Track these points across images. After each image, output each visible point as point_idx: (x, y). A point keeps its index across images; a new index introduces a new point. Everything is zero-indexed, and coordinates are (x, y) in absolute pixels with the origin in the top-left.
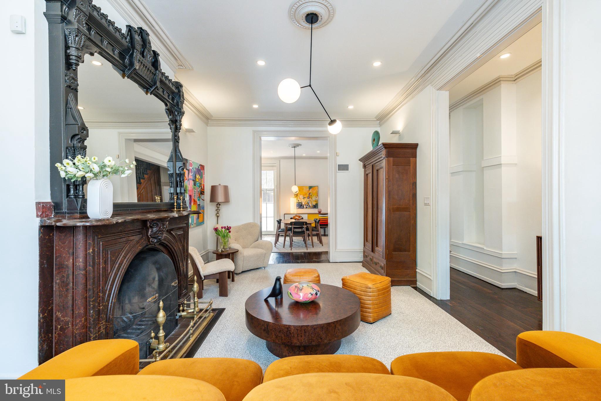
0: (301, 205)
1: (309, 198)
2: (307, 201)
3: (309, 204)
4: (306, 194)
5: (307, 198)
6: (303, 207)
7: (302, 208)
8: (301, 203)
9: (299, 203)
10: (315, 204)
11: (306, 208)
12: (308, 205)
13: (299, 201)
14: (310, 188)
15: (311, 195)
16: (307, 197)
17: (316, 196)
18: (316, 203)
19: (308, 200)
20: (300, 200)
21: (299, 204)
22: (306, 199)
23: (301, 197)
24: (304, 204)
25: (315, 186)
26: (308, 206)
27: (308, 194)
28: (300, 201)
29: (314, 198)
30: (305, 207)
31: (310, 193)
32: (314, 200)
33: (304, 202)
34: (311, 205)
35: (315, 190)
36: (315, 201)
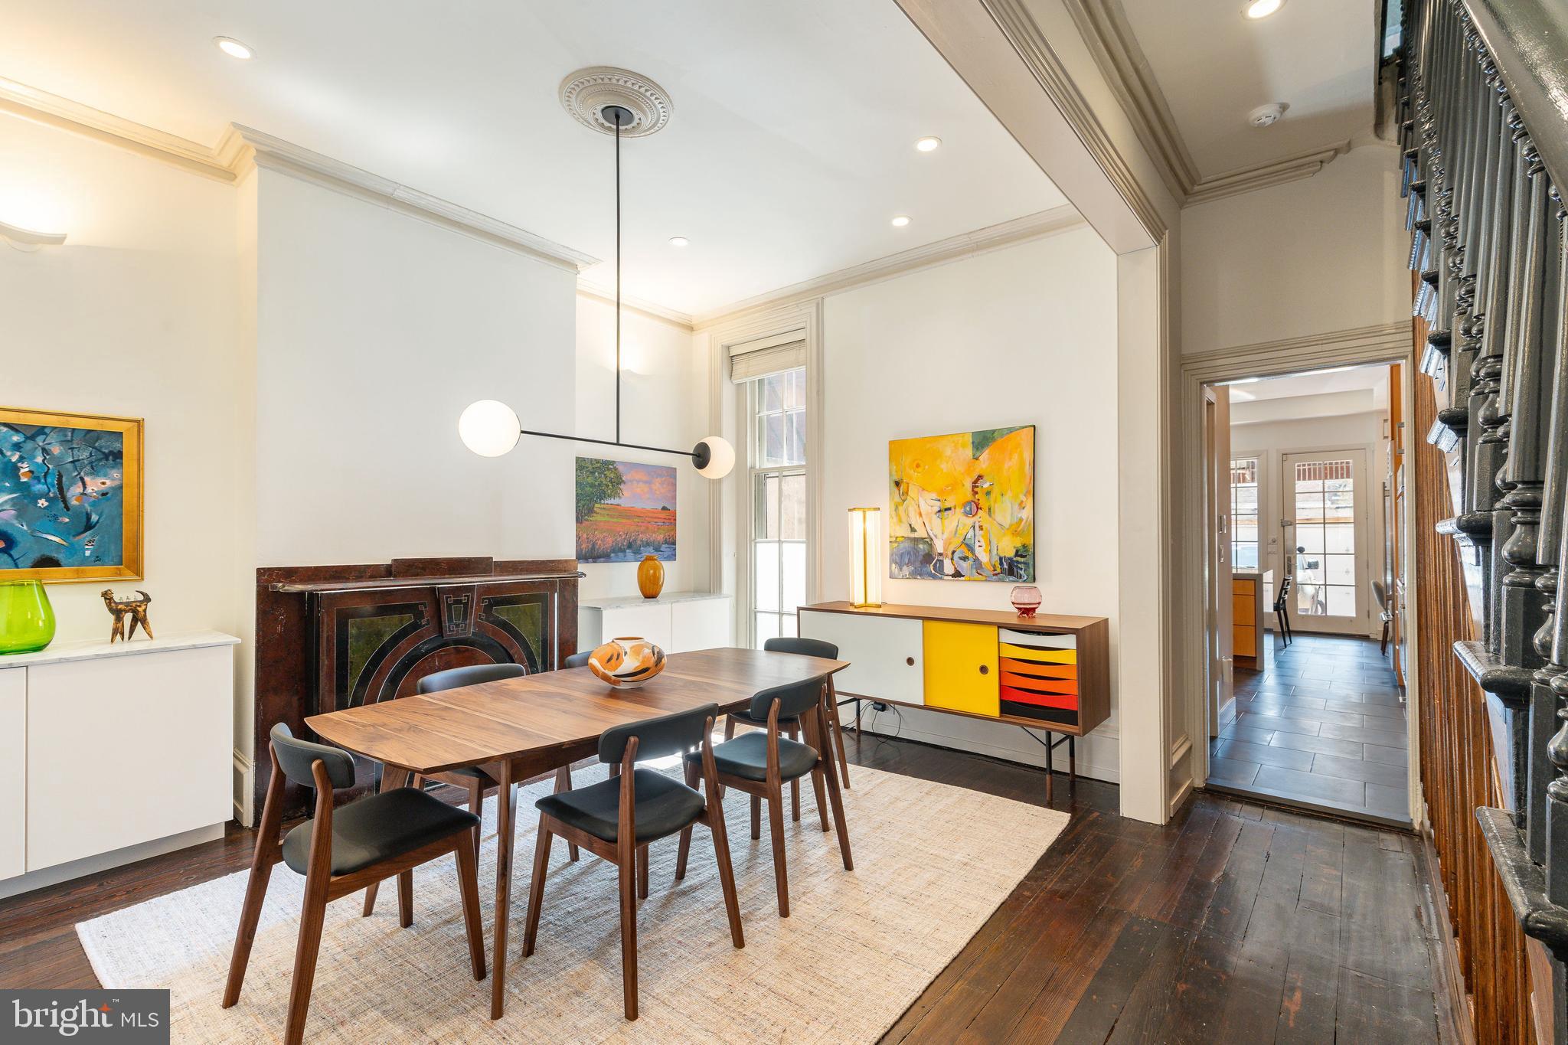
0: (928, 558)
1: (973, 507)
2: (962, 532)
3: (971, 549)
4: (954, 486)
5: (959, 511)
6: (938, 573)
7: (934, 577)
8: (928, 542)
9: (916, 540)
10: (1011, 554)
11: (957, 574)
12: (964, 559)
13: (913, 530)
14: (983, 440)
15: (988, 493)
16: (965, 505)
17: (1022, 497)
18: (1019, 545)
19: (970, 521)
20: (917, 525)
21: (916, 551)
22: (957, 521)
23: (927, 503)
24: (945, 549)
25: (1011, 430)
26: (970, 562)
27: (969, 485)
28: (921, 533)
29: (1006, 511)
30: (949, 568)
31: (980, 477)
32: (1007, 522)
33: (943, 534)
34: (984, 557)
35: (1015, 457)
36: (1016, 533)
